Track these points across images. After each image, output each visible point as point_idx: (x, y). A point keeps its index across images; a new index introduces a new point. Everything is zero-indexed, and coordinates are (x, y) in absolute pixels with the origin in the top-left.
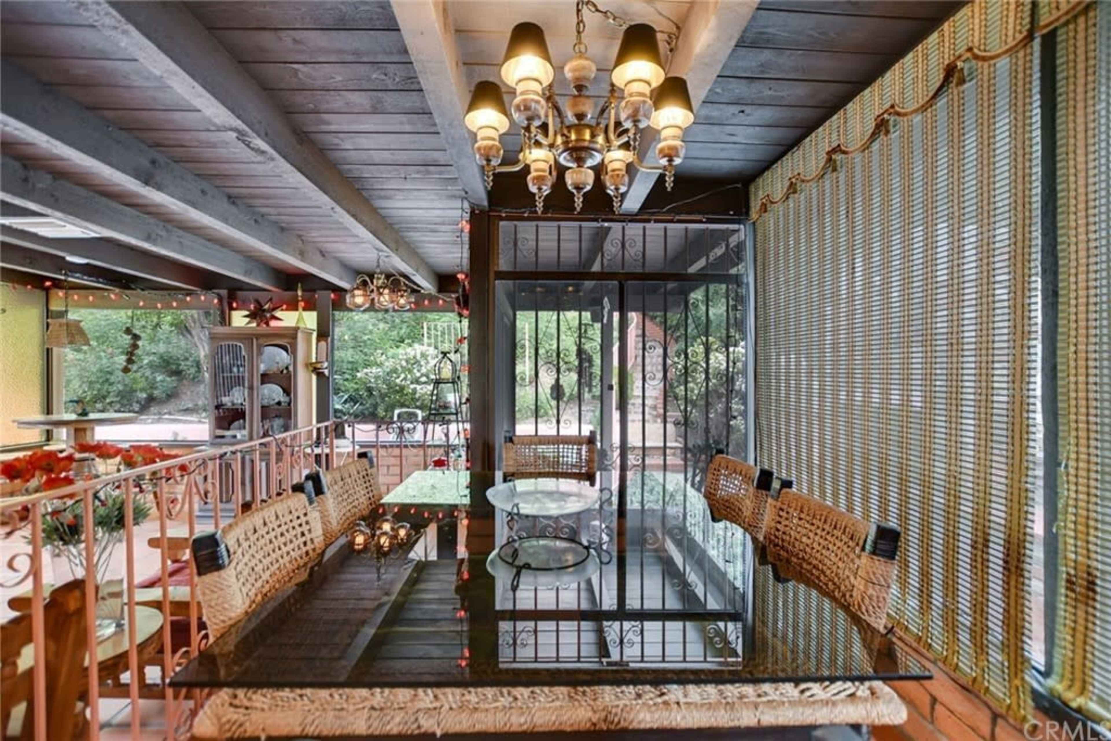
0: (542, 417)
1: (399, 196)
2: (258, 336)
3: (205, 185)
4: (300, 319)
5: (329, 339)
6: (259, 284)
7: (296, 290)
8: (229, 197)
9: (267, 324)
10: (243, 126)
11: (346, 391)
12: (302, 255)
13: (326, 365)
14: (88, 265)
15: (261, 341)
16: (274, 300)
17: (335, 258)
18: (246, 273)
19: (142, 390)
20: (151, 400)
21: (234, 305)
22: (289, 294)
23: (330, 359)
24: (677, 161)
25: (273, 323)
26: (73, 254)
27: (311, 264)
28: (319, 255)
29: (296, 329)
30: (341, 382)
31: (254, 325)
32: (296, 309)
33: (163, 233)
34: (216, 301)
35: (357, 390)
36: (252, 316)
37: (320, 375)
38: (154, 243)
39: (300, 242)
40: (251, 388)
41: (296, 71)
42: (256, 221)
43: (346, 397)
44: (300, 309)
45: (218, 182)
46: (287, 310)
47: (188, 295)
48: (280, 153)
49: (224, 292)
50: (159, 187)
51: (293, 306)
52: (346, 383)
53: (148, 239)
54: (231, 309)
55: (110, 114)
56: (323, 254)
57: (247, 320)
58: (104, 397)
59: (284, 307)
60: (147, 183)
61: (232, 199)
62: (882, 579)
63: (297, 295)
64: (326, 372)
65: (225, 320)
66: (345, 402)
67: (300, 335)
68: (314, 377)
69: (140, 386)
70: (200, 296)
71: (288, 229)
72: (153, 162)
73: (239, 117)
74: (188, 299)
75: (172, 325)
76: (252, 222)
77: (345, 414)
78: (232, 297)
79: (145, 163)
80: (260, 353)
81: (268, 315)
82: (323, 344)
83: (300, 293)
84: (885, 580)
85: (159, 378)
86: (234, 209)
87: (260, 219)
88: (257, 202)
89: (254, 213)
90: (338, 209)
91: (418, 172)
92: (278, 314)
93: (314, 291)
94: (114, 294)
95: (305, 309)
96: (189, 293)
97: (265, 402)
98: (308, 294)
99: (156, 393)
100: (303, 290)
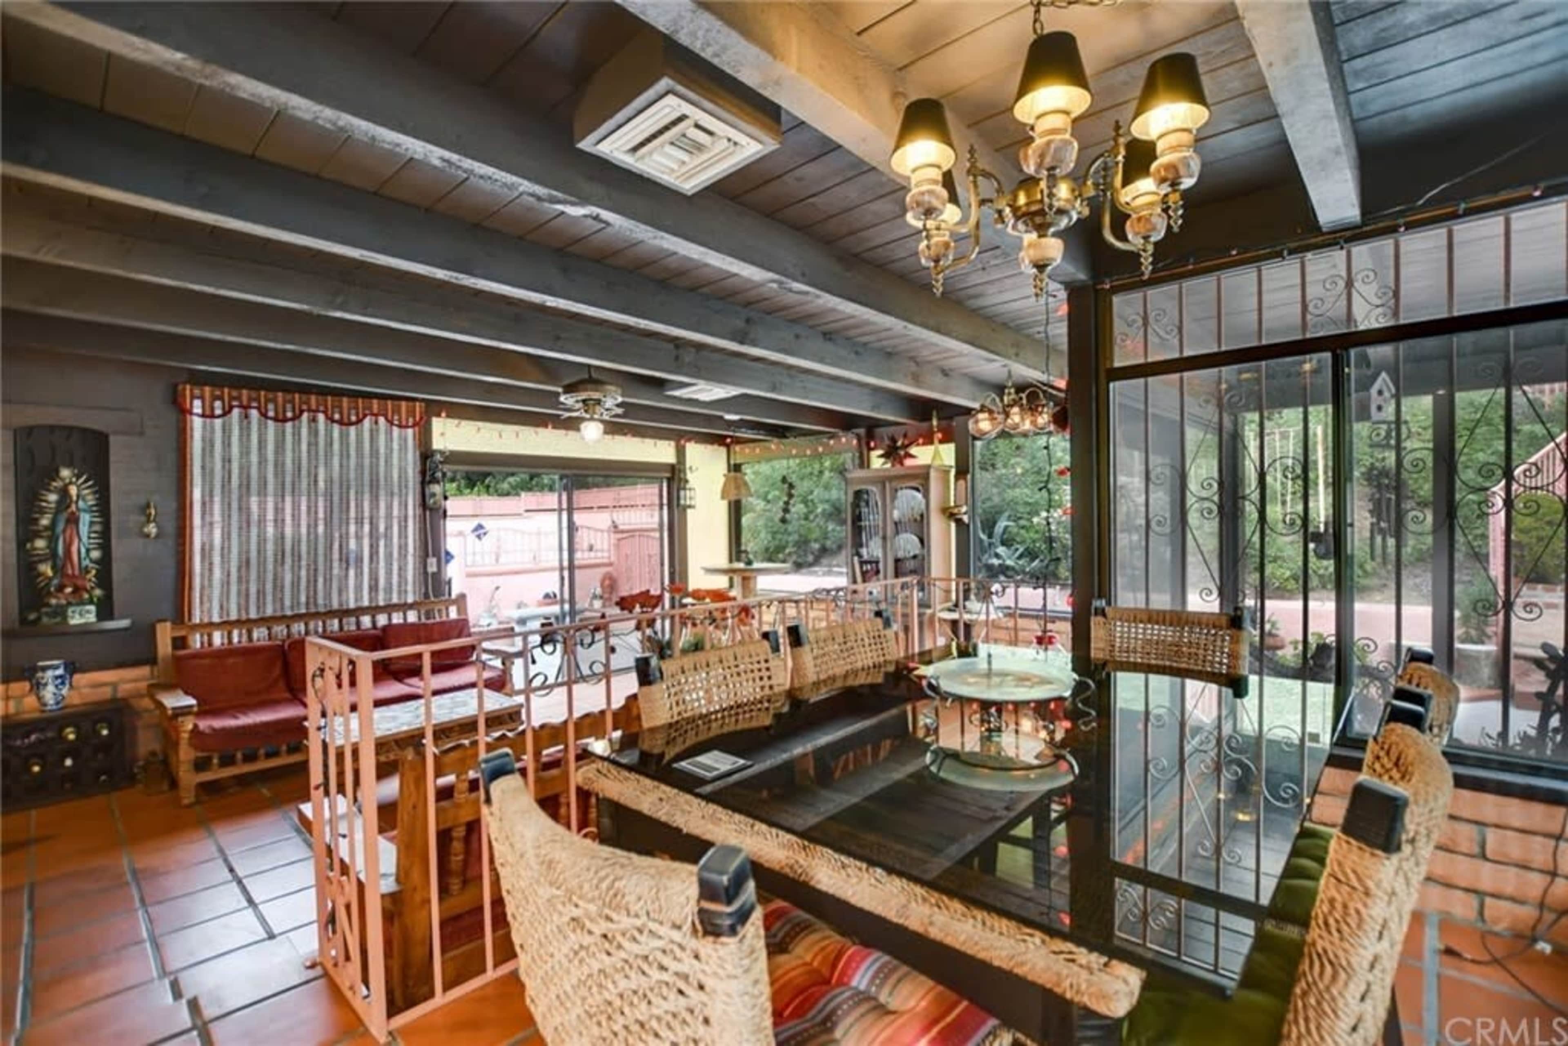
0: (1313, 589)
1: (991, 289)
2: (891, 479)
3: (797, 329)
4: (937, 454)
5: (969, 477)
6: (891, 418)
7: (930, 419)
8: (825, 334)
9: (902, 464)
10: (776, 277)
11: (1022, 542)
12: (916, 380)
13: (964, 509)
14: (741, 420)
15: (894, 484)
16: (910, 434)
17: (966, 375)
18: (874, 408)
19: (816, 541)
20: (824, 551)
21: (872, 444)
22: (925, 425)
23: (970, 502)
24: (1188, 183)
25: (908, 462)
26: (729, 412)
27: (931, 388)
28: (940, 375)
29: (928, 467)
30: (1015, 530)
31: (888, 465)
32: (931, 442)
33: (787, 381)
34: (855, 442)
35: (1034, 541)
36: (886, 456)
37: (959, 522)
38: (780, 392)
39: (912, 364)
40: (884, 538)
41: (813, 204)
42: (857, 353)
43: (1021, 550)
44: (936, 441)
45: (811, 323)
46: (924, 444)
47: (831, 438)
48: (822, 289)
49: (862, 431)
50: (754, 344)
51: (929, 441)
52: (1023, 532)
53: (773, 389)
54: (870, 449)
55: (705, 290)
56: (945, 373)
57: (882, 460)
58: (784, 548)
59: (921, 441)
60: (742, 342)
61: (828, 336)
62: (1352, 876)
63: (931, 426)
64: (965, 518)
65: (864, 463)
66: (1020, 557)
67: (933, 474)
68: (953, 525)
69: (814, 536)
70: (839, 438)
71: (897, 354)
72: (748, 321)
73: (769, 269)
74: (832, 442)
75: (831, 470)
76: (853, 356)
77: (1018, 573)
78: (870, 436)
79: (740, 324)
80: (894, 498)
81: (902, 453)
82: (961, 482)
83: (935, 422)
84: (1359, 879)
85: (831, 527)
86: (829, 346)
87: (860, 350)
88: (852, 333)
89: (855, 344)
90: (910, 326)
91: (996, 257)
92: (913, 450)
93: (951, 418)
94: (774, 444)
95: (941, 442)
96: (832, 436)
97: (901, 554)
98: (944, 423)
99: (828, 543)
100: (939, 419)
